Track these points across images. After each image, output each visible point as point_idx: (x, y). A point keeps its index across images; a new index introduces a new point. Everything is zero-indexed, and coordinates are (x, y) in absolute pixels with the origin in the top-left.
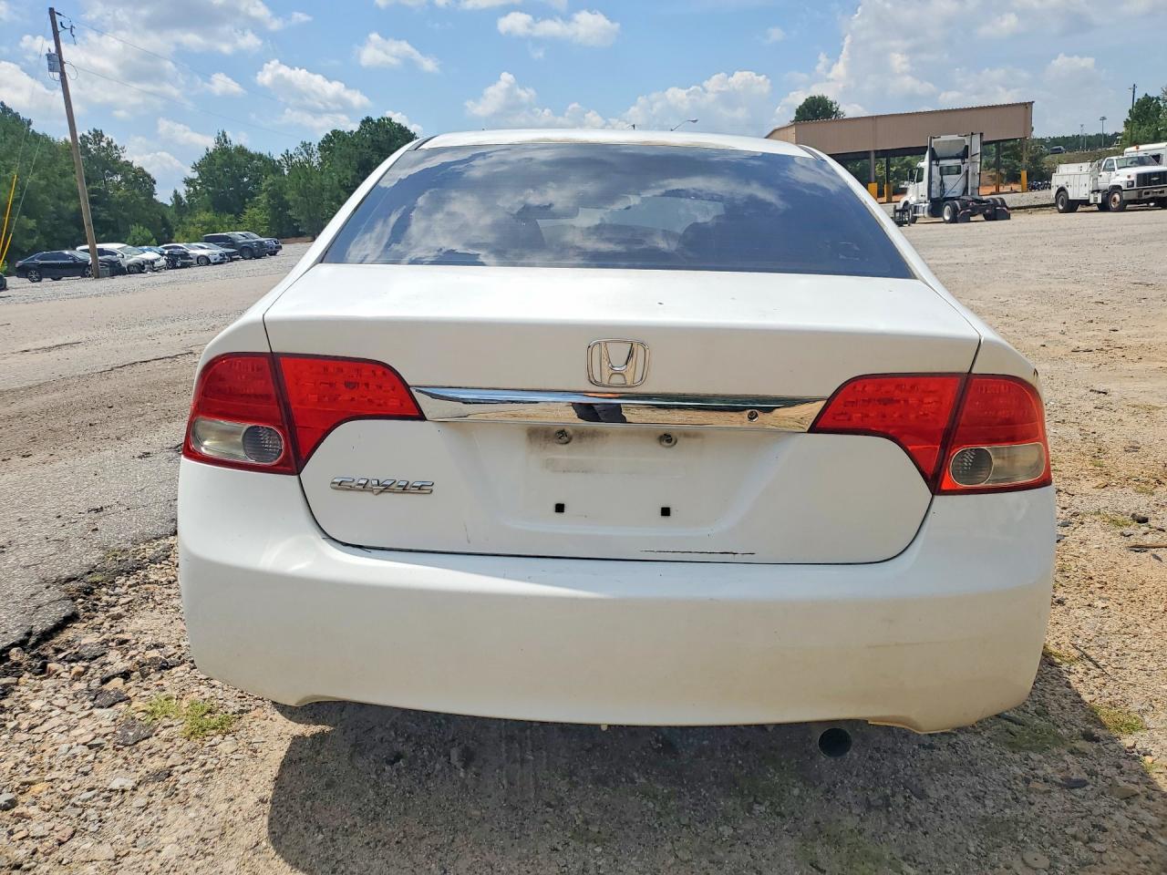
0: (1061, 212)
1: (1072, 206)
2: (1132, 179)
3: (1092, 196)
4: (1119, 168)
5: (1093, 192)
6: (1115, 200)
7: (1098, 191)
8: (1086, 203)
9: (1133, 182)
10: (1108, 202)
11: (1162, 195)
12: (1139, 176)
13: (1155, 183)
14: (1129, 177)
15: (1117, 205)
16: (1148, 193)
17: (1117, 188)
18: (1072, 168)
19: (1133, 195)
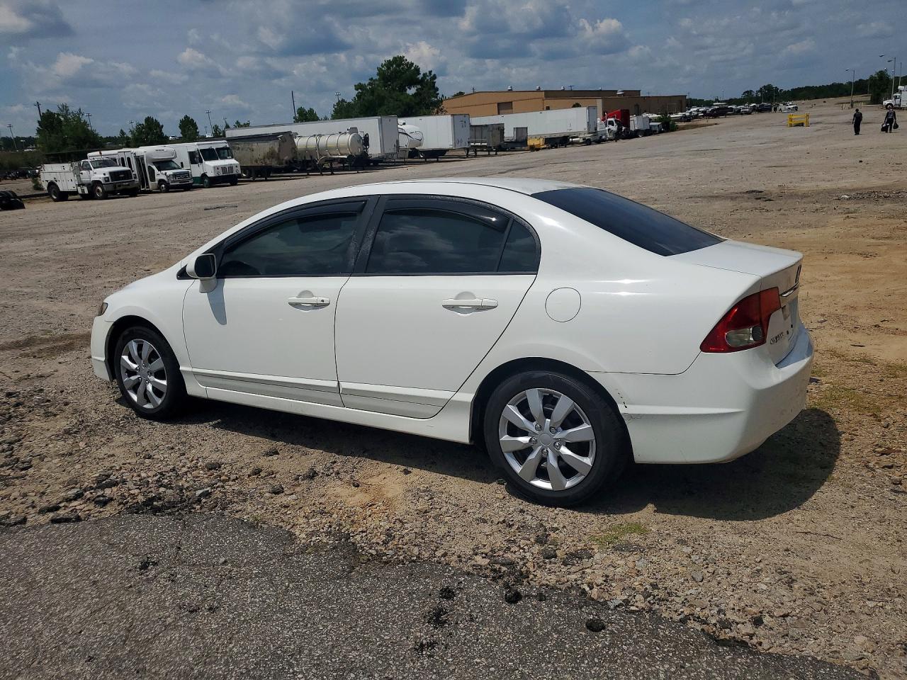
0: (55, 201)
1: (63, 196)
2: (107, 175)
3: (79, 188)
4: (94, 168)
5: (79, 185)
6: (98, 191)
7: (83, 185)
8: (75, 193)
9: (108, 178)
10: (92, 192)
11: (129, 187)
12: (111, 173)
13: (123, 178)
14: (104, 174)
15: (101, 195)
16: (119, 186)
17: (97, 183)
18: (56, 167)
19: (110, 188)
